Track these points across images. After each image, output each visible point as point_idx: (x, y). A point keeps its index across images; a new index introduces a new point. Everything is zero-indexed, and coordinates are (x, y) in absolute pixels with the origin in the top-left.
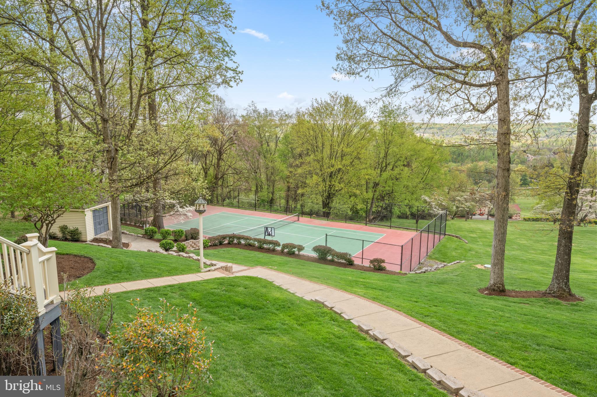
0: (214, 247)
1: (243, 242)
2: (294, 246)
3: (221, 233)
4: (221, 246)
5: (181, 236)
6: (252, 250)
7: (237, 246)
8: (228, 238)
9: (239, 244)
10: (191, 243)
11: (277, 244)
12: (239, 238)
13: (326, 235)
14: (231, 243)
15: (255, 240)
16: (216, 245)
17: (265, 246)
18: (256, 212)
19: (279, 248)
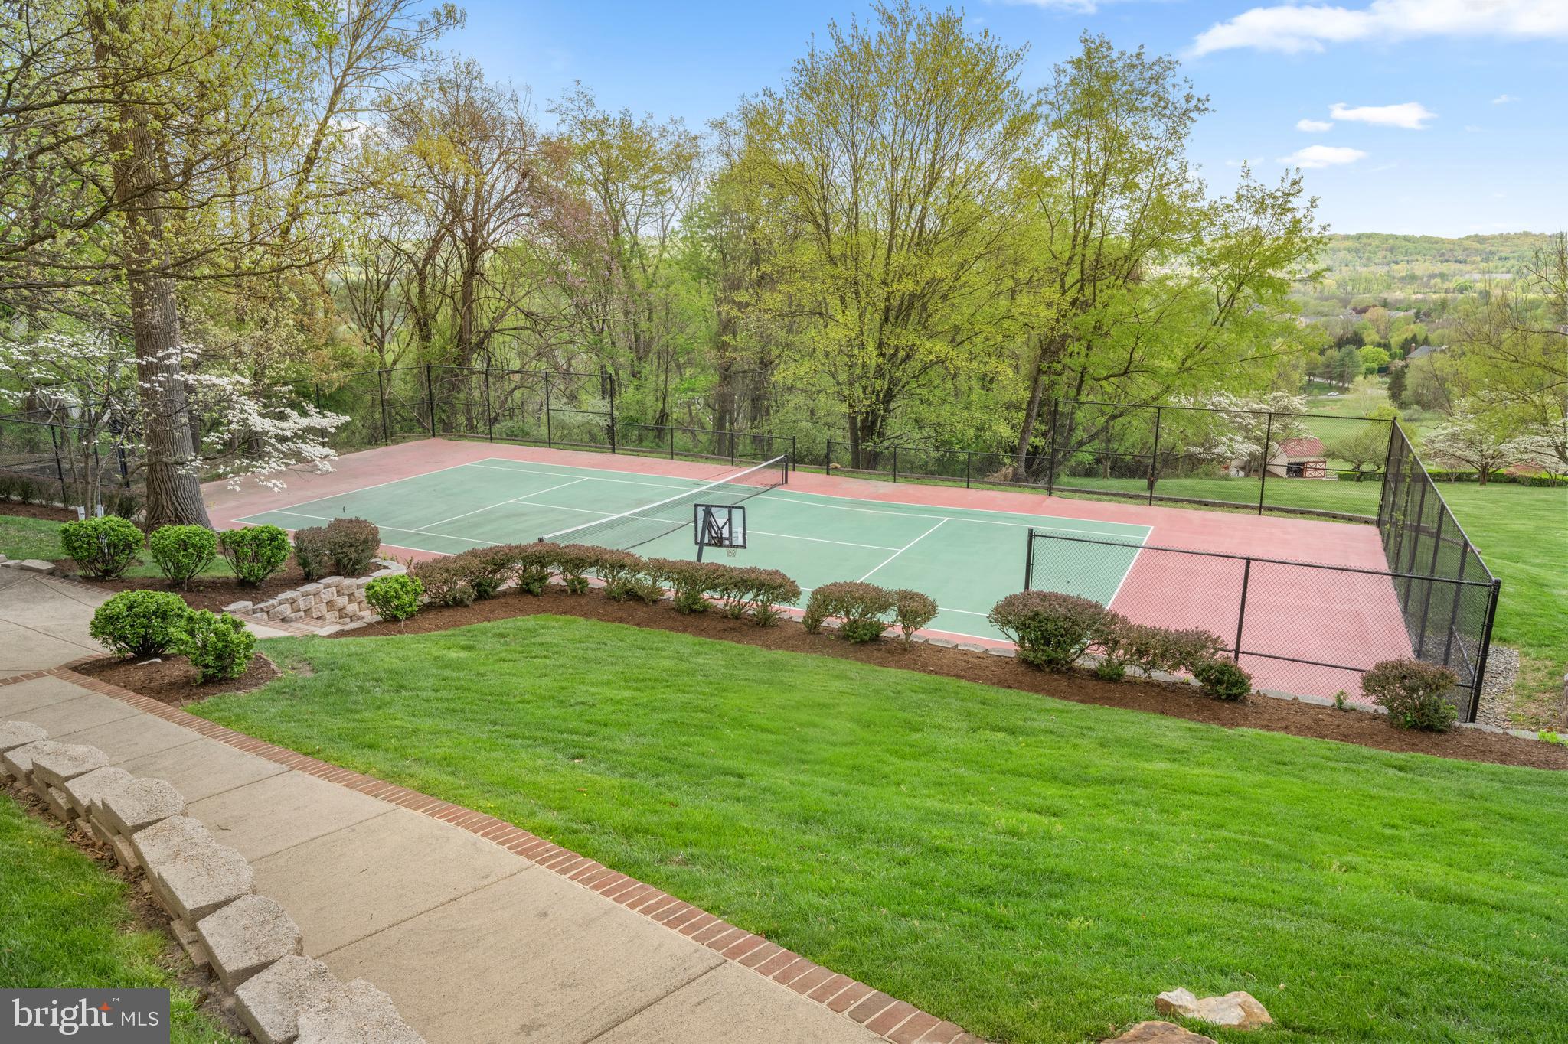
0: (447, 614)
1: (595, 579)
2: (877, 600)
3: (484, 541)
4: (488, 605)
5: (271, 564)
6: (648, 623)
7: (570, 602)
8: (519, 566)
9: (577, 590)
10: (329, 594)
11: (778, 587)
12: (575, 561)
13: (1032, 536)
14: (536, 587)
15: (660, 568)
16: (458, 603)
17: (712, 598)
18: (617, 457)
19: (796, 611)
